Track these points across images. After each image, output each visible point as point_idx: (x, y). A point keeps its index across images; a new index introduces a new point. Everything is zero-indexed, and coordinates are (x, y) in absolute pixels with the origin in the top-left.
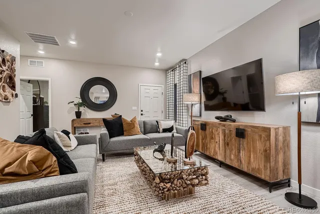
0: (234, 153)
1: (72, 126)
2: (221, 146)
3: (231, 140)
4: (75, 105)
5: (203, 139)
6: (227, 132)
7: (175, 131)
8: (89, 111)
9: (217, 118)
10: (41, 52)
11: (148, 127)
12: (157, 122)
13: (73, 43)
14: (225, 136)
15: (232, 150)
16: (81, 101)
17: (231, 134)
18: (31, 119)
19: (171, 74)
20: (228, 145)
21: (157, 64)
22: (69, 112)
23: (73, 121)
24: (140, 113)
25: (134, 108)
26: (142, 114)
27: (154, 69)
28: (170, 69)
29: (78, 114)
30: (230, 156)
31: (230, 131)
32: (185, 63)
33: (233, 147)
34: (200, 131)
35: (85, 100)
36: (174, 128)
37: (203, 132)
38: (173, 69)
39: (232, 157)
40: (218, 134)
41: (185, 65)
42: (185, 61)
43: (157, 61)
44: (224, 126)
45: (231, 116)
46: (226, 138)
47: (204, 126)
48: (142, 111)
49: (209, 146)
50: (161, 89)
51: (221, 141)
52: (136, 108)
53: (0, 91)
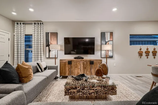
0: (88, 71)
2: (81, 69)
3: (87, 66)
5: (69, 69)
6: (85, 63)
14: (84, 65)
17: (87, 64)
20: (86, 68)
21: (14, 14)
31: (87, 62)
33: (88, 69)
34: (67, 65)
38: (24, 23)
40: (80, 65)
46: (85, 66)
47: (70, 62)
49: (74, 71)
51: (82, 67)
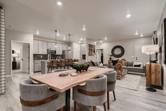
4: (110, 55)
8: (114, 58)
11: (129, 64)
12: (133, 62)
13: (106, 39)
16: (111, 54)
21: (142, 36)
22: (108, 58)
23: (109, 61)
24: (135, 58)
25: (132, 56)
26: (137, 59)
29: (110, 59)
35: (113, 54)
36: (141, 65)
48: (137, 58)
52: (133, 56)
53: (92, 54)
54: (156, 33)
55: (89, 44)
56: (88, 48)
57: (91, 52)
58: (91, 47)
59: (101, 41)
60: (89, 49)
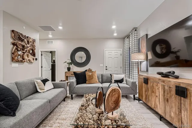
0: (174, 111)
1: (65, 76)
2: (161, 100)
3: (171, 97)
4: (68, 63)
5: (145, 92)
6: (166, 88)
7: (125, 82)
8: (75, 67)
9: (159, 73)
10: (50, 36)
11: (105, 78)
12: (111, 75)
13: (60, 28)
14: (164, 92)
15: (172, 107)
16: (70, 61)
17: (170, 91)
18: (51, 71)
19: (127, 40)
20: (168, 101)
21: (115, 34)
22: (65, 68)
23: (66, 72)
24: (105, 68)
26: (106, 69)
27: (113, 38)
28: (126, 37)
29: (69, 69)
30: (170, 112)
31: (170, 87)
32: (136, 30)
33: (173, 105)
34: (143, 84)
35: (73, 61)
36: (124, 80)
37: (146, 85)
38: (128, 37)
39: (172, 114)
40: (158, 89)
41: (135, 32)
42: (136, 29)
43: (115, 32)
44: (164, 81)
45: (174, 73)
46: (166, 94)
47: (146, 81)
48: (106, 67)
49: (150, 98)
50: (120, 52)
51: (161, 96)
52: (102, 65)
53: (26, 57)
54: (137, 29)
55: (13, 31)
56: (12, 41)
57: (20, 53)
58: (22, 41)
59: (50, 32)
60: (14, 44)
